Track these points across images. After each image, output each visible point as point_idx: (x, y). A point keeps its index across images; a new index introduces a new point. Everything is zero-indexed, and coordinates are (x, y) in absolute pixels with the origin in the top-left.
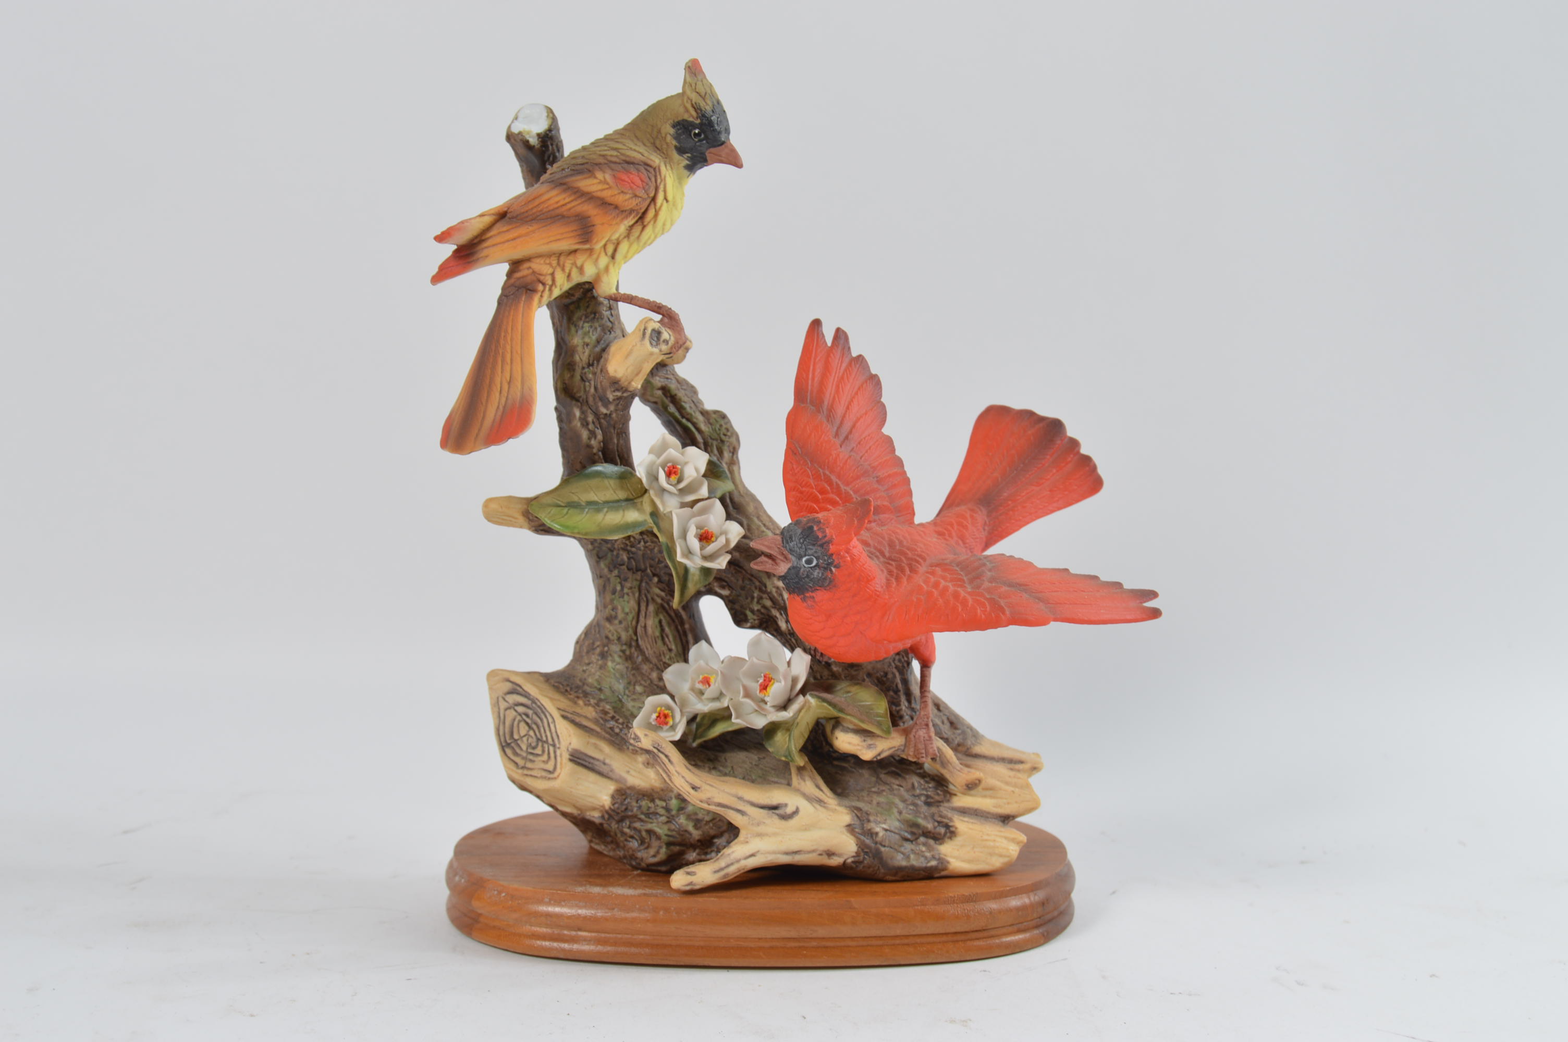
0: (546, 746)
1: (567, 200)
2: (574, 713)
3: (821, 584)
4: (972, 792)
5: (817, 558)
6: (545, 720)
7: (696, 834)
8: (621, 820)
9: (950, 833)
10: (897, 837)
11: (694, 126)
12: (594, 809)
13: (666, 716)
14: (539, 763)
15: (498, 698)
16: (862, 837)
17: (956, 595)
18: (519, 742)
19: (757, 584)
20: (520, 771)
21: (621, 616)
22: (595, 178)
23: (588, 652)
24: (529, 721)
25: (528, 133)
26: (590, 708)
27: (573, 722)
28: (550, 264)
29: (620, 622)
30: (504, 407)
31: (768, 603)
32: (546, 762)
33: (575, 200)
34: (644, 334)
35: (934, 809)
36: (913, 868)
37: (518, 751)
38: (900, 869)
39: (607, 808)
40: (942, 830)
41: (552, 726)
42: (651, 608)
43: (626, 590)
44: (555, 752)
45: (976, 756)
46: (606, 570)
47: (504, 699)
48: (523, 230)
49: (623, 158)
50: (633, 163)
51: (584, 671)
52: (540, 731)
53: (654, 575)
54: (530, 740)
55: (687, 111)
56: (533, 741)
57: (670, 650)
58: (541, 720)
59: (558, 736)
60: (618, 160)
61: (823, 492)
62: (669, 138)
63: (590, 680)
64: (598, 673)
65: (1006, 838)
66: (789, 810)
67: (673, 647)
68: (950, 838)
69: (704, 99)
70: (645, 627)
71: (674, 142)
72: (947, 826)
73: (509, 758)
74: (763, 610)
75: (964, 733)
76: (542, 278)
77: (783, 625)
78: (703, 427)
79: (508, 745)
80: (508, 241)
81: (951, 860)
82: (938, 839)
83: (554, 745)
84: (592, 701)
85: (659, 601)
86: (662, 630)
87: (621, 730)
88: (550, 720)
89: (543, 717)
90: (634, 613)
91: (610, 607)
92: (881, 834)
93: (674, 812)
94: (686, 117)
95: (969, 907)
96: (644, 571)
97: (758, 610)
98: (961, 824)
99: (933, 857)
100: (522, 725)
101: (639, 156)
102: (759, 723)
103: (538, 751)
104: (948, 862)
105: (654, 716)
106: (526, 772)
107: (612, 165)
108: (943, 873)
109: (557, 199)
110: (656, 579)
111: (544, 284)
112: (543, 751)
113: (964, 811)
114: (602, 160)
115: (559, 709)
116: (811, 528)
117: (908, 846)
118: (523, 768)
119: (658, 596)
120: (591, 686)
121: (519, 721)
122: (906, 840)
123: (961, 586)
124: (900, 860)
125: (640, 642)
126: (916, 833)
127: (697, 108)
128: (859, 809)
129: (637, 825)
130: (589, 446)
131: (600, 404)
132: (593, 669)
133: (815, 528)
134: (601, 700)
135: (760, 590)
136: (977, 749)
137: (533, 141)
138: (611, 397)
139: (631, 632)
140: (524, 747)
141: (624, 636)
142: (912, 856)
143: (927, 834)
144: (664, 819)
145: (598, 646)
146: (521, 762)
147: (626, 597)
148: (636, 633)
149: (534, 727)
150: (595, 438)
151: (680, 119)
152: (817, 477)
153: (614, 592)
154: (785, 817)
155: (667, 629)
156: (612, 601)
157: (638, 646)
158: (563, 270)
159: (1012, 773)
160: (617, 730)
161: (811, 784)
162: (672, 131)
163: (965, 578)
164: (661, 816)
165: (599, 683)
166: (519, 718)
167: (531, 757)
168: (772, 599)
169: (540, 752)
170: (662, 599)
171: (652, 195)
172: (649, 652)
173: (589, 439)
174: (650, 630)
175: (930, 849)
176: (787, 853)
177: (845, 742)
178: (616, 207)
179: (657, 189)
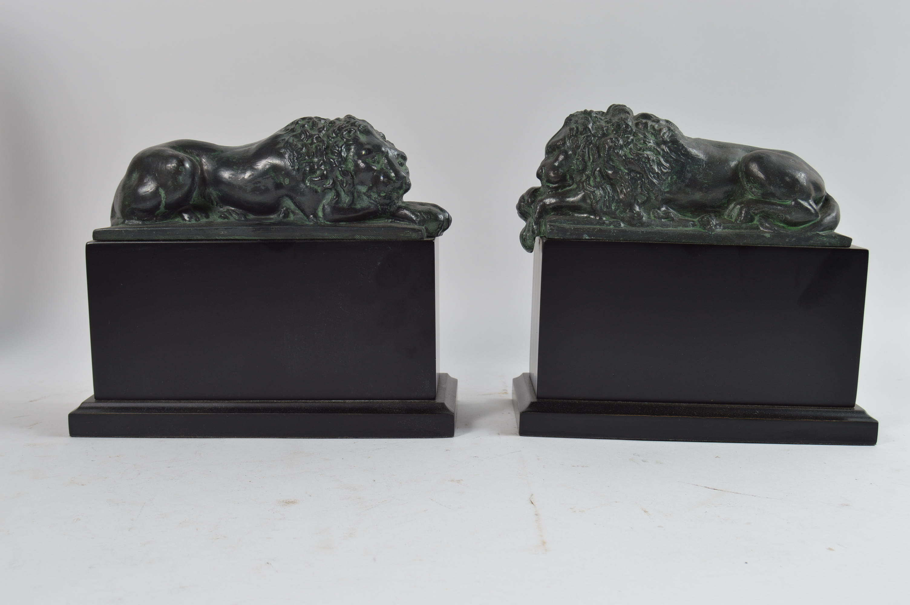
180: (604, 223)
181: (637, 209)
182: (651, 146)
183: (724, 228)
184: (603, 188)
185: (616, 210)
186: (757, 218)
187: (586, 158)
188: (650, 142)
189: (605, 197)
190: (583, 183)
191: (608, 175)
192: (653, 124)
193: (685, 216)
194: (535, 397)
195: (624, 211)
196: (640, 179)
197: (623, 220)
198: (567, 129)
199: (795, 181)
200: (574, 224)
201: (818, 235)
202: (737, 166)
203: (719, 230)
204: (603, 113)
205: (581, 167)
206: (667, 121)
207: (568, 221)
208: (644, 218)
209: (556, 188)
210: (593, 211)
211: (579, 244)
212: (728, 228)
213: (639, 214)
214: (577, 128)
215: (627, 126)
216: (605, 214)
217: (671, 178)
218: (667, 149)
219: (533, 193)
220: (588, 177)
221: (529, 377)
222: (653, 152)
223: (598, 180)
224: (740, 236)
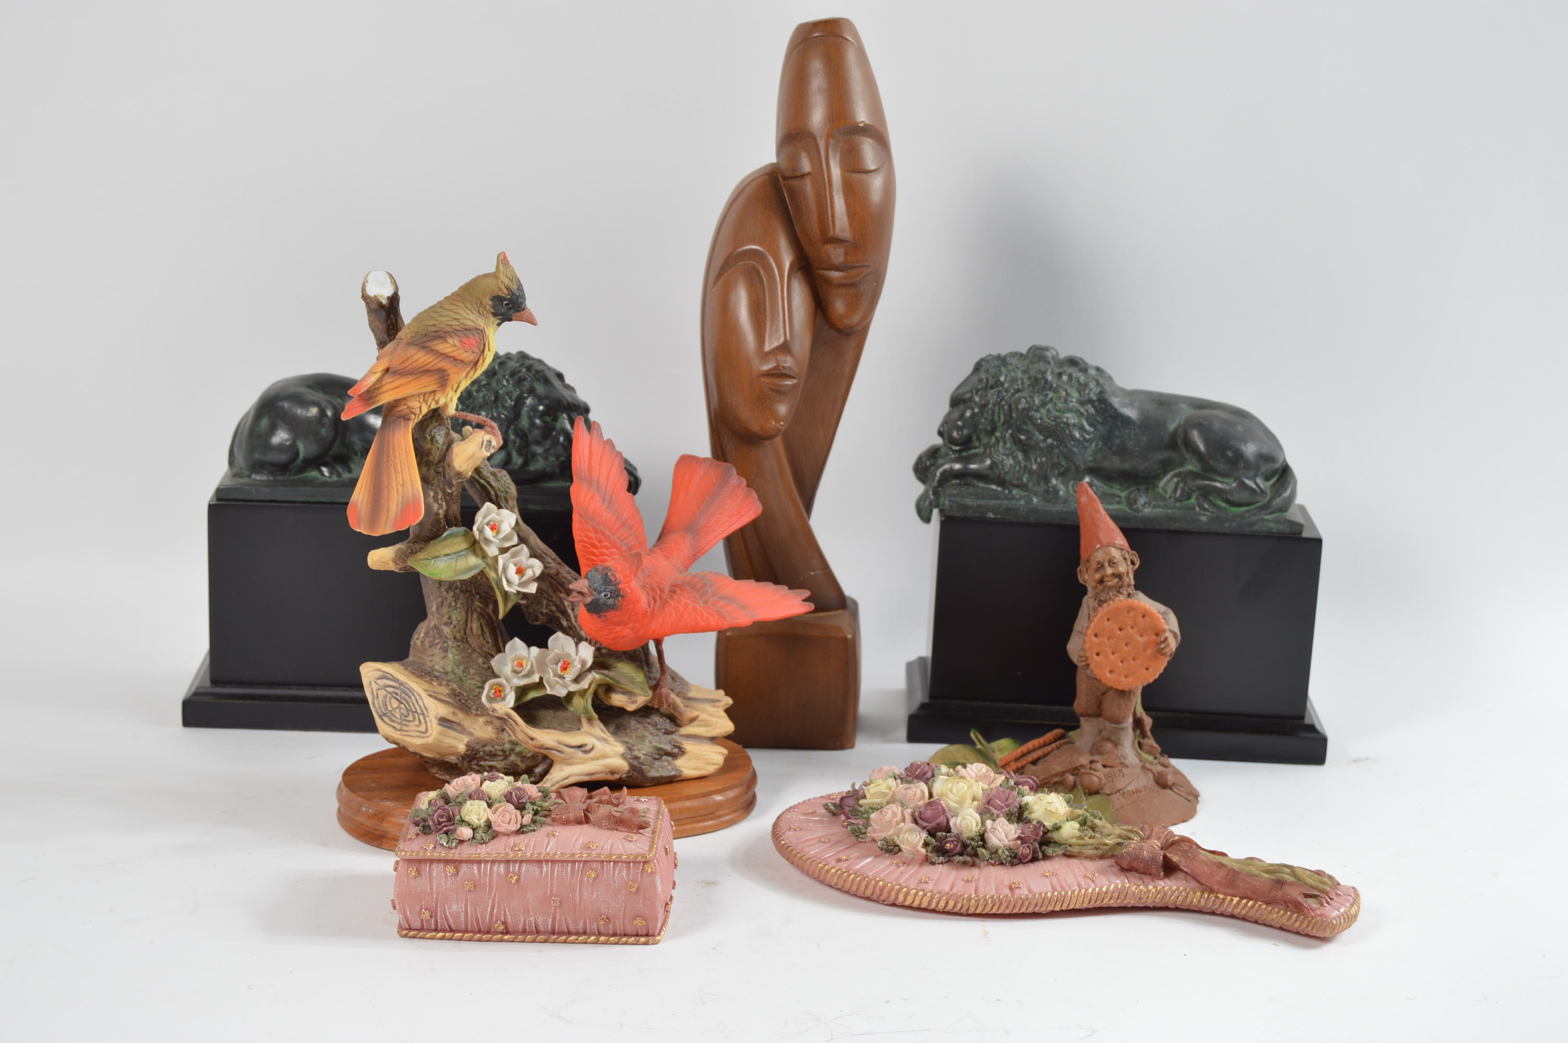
0: (416, 715)
1: (431, 360)
2: (434, 692)
3: (612, 607)
4: (692, 724)
5: (611, 593)
6: (413, 698)
7: (522, 766)
8: (472, 760)
9: (682, 752)
10: (651, 758)
11: (505, 299)
12: (452, 754)
13: (500, 691)
14: (412, 727)
15: (370, 682)
16: (631, 761)
17: (695, 609)
18: (393, 712)
19: (546, 595)
20: (398, 733)
21: (455, 622)
22: (448, 343)
23: (430, 647)
24: (399, 698)
25: (382, 296)
26: (443, 688)
27: (436, 698)
28: (419, 401)
29: (455, 627)
30: (402, 503)
31: (554, 608)
32: (419, 726)
33: (436, 358)
34: (482, 444)
35: (669, 737)
36: (661, 777)
37: (394, 719)
38: (654, 778)
39: (463, 753)
40: (676, 750)
41: (420, 702)
42: (475, 616)
43: (458, 606)
44: (425, 719)
45: (690, 699)
46: (445, 593)
47: (376, 683)
48: (403, 380)
49: (463, 326)
50: (469, 330)
51: (431, 661)
52: (409, 705)
53: (477, 594)
54: (402, 711)
55: (500, 289)
56: (404, 711)
57: (488, 643)
58: (409, 697)
59: (426, 708)
60: (460, 329)
61: (600, 541)
62: (488, 307)
63: (437, 667)
64: (442, 662)
65: (716, 752)
66: (588, 748)
67: (490, 640)
68: (681, 755)
69: (512, 281)
70: (471, 629)
71: (492, 310)
72: (679, 748)
73: (387, 723)
74: (550, 613)
75: (681, 684)
76: (414, 410)
77: (565, 623)
78: (494, 484)
79: (385, 714)
80: (393, 389)
81: (683, 770)
82: (674, 756)
83: (423, 714)
84: (444, 682)
85: (479, 610)
86: (482, 630)
87: (466, 701)
88: (418, 697)
89: (411, 694)
90: (464, 620)
91: (447, 616)
92: (642, 757)
93: (507, 753)
94: (500, 294)
95: (706, 799)
96: (470, 592)
97: (547, 613)
98: (688, 746)
99: (673, 769)
100: (393, 701)
101: (472, 324)
102: (562, 693)
103: (410, 718)
104: (682, 771)
105: (493, 691)
106: (403, 733)
107: (457, 332)
108: (679, 779)
109: (424, 359)
110: (478, 597)
111: (415, 414)
112: (414, 718)
113: (688, 737)
114: (449, 329)
115: (425, 690)
116: (606, 574)
117: (657, 763)
118: (400, 730)
119: (479, 607)
120: (439, 672)
121: (390, 698)
122: (656, 759)
123: (696, 602)
124: (653, 773)
125: (469, 639)
126: (661, 753)
127: (508, 288)
128: (627, 742)
129: (482, 763)
130: (438, 514)
131: (447, 487)
132: (437, 659)
133: (609, 574)
134: (448, 681)
135: (548, 600)
136: (691, 694)
137: (384, 302)
138: (454, 483)
139: (462, 632)
140: (398, 716)
141: (458, 636)
142: (660, 769)
143: (668, 754)
144: (502, 758)
145: (438, 643)
146: (398, 727)
147: (459, 610)
148: (465, 633)
149: (404, 702)
150: (442, 508)
151: (495, 294)
152: (596, 532)
153: (450, 606)
154: (586, 752)
155: (485, 629)
156: (448, 612)
157: (467, 642)
158: (427, 404)
159: (715, 709)
160: (463, 701)
161: (599, 729)
162: (491, 303)
163: (697, 596)
164: (499, 756)
165: (444, 669)
166: (389, 695)
167: (405, 723)
168: (556, 605)
169: (411, 719)
170: (481, 608)
171: (482, 349)
172: (475, 645)
173: (438, 509)
174: (475, 631)
175: (670, 763)
176: (587, 775)
177: (617, 700)
178: (462, 361)
179: (484, 345)
180: (1013, 498)
181: (1054, 481)
182: (1073, 406)
183: (1155, 507)
184: (1013, 457)
185: (1028, 482)
186: (1194, 496)
187: (996, 418)
188: (1072, 402)
189: (1015, 468)
190: (990, 448)
191: (1020, 440)
192: (1080, 375)
193: (1112, 487)
194: (927, 696)
195: (1038, 483)
196: (1058, 447)
197: (1036, 494)
198: (975, 378)
199: (1239, 456)
200: (978, 498)
201: (1263, 520)
202: (1176, 430)
203: (1148, 511)
204: (1022, 355)
205: (989, 428)
206: (1098, 369)
207: (971, 494)
208: (1061, 493)
209: (960, 451)
210: (1002, 483)
211: (982, 521)
212: (1159, 507)
213: (1055, 487)
214: (987, 379)
215: (1046, 381)
216: (1016, 486)
217: (1097, 445)
218: (1092, 411)
219: (933, 453)
220: (997, 441)
221: (921, 660)
222: (1075, 413)
223: (1008, 445)
224: (1171, 519)
